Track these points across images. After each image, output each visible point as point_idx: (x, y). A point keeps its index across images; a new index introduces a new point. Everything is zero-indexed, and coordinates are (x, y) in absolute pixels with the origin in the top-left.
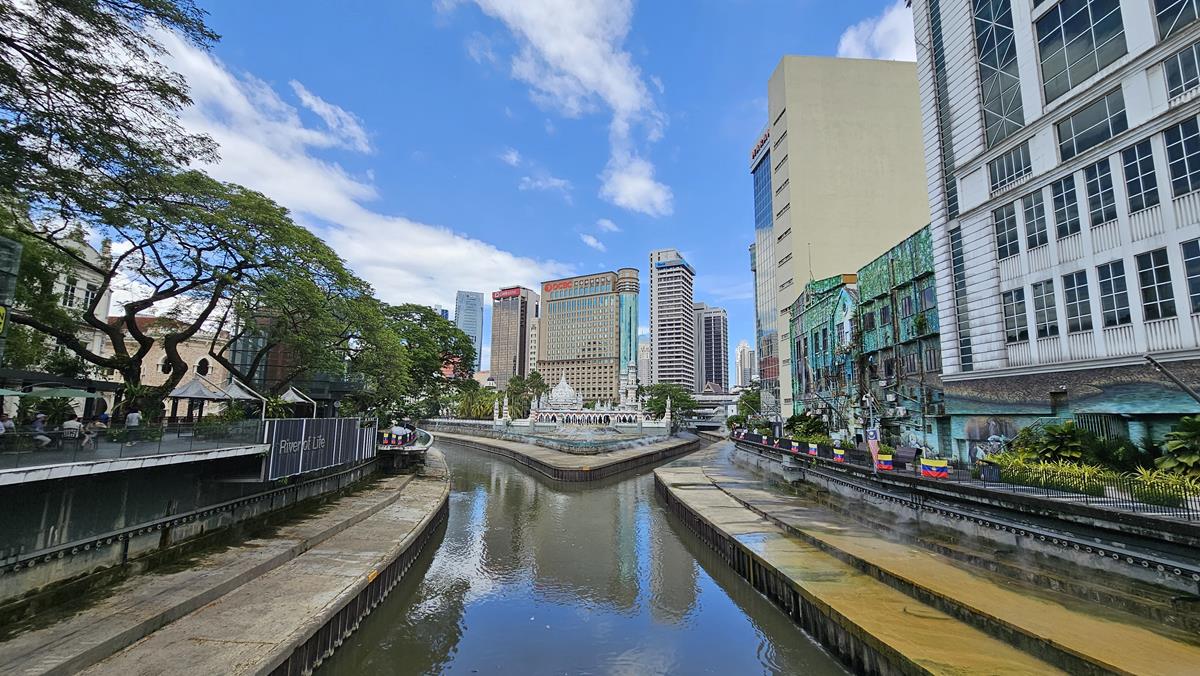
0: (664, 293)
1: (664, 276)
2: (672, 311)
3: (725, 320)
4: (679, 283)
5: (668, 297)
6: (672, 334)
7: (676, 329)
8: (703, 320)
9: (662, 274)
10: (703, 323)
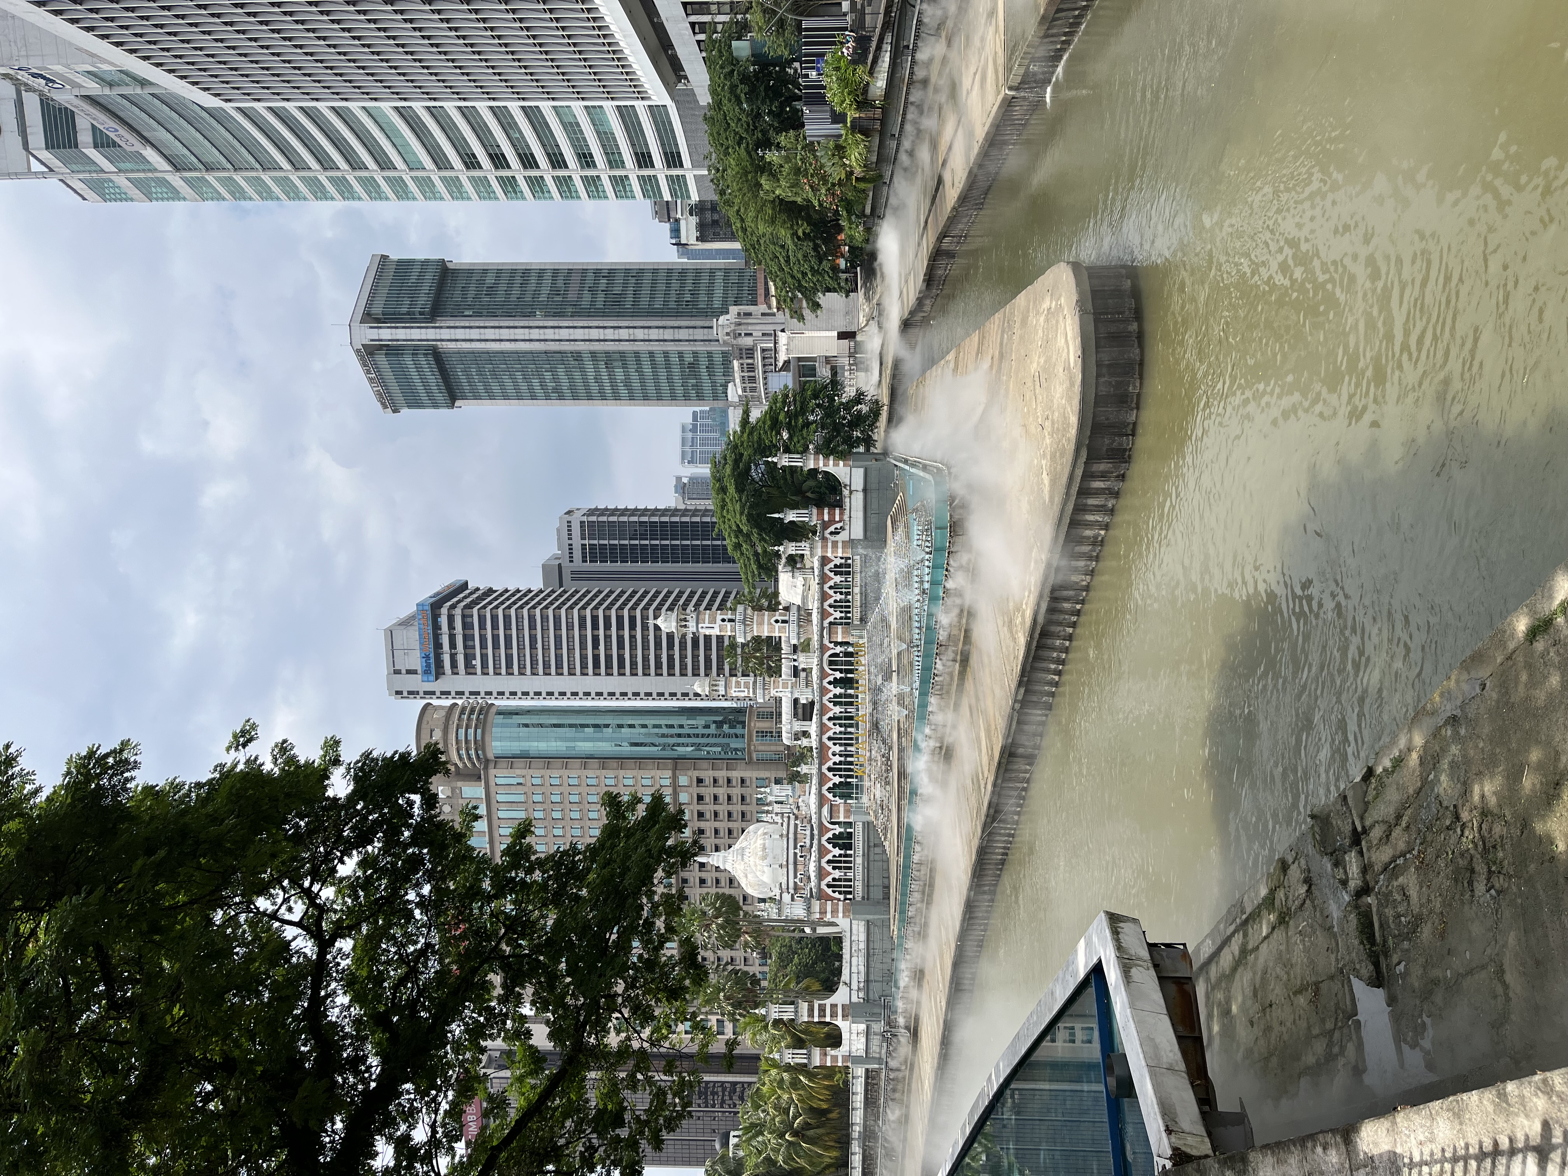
0: (509, 658)
1: (461, 659)
2: (558, 639)
3: (592, 512)
5: (521, 648)
7: (607, 626)
8: (589, 566)
9: (454, 667)
10: (598, 566)
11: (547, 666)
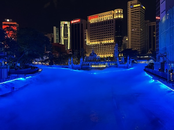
0: (133, 18)
1: (133, 11)
2: (136, 24)
4: (139, 13)
6: (136, 33)
9: (132, 10)
11: (132, 23)
